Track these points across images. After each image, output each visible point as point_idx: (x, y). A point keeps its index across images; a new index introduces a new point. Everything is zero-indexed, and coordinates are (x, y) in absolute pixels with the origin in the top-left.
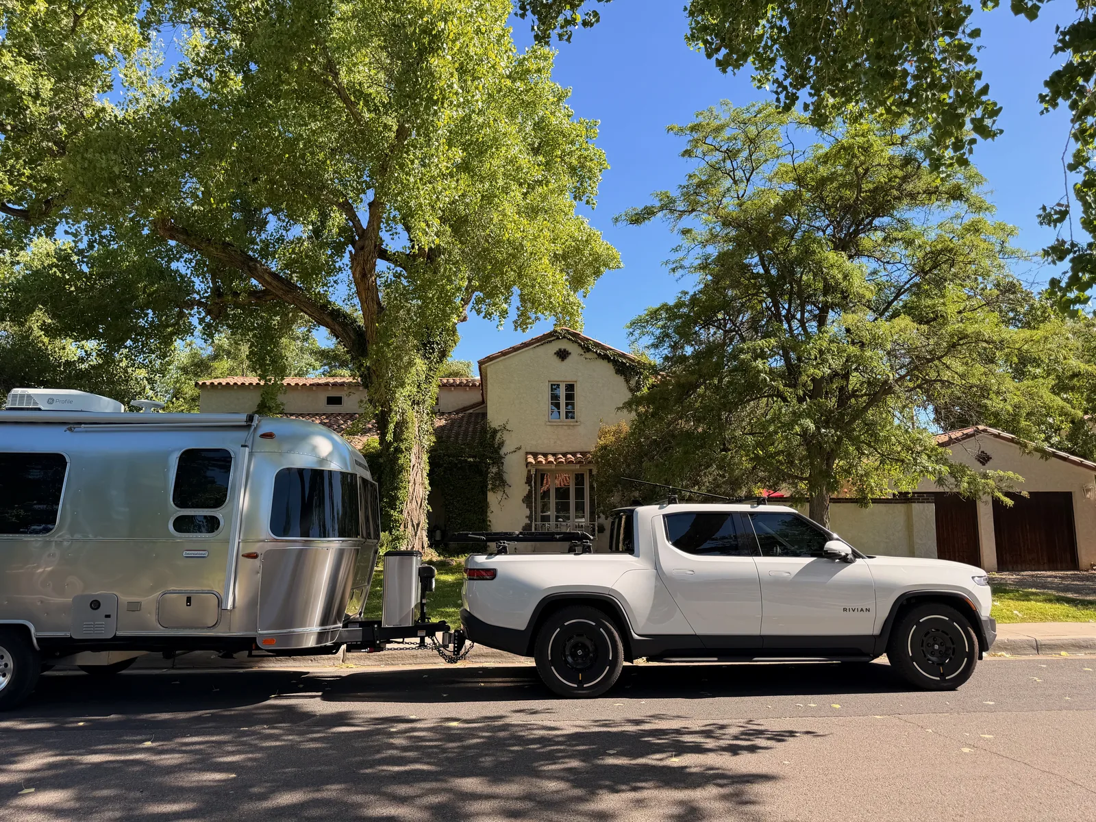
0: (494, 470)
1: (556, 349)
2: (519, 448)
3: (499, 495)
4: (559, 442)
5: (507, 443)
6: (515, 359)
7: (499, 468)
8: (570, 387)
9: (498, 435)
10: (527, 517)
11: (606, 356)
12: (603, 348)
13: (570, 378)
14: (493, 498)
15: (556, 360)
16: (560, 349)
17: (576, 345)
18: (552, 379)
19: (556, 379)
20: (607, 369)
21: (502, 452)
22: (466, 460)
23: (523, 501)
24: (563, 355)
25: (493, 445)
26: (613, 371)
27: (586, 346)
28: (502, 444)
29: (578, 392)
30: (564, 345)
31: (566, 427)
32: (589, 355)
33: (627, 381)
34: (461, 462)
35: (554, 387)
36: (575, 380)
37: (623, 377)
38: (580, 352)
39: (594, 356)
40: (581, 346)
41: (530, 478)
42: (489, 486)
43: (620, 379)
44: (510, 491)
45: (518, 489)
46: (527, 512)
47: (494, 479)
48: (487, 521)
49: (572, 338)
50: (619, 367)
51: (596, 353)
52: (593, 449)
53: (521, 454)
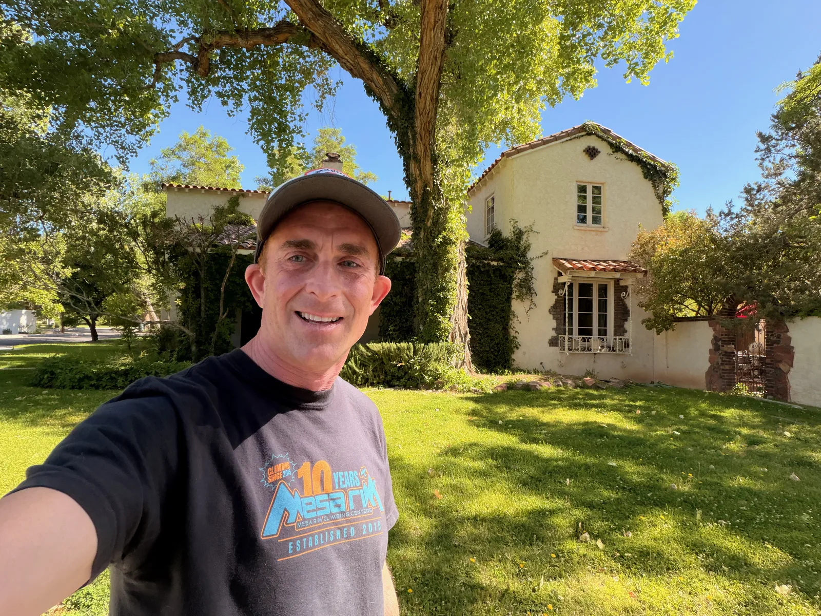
0: (520, 275)
1: (584, 147)
2: (547, 253)
3: (527, 303)
4: (586, 249)
5: (533, 247)
6: (543, 151)
7: (526, 273)
8: (597, 189)
9: (525, 237)
10: (553, 329)
11: (635, 159)
12: (636, 150)
13: (598, 180)
14: (518, 306)
15: (585, 158)
16: (589, 147)
17: (605, 144)
18: (580, 179)
19: (584, 179)
20: (636, 171)
21: (530, 255)
22: (489, 264)
23: (550, 311)
24: (592, 153)
25: (518, 248)
26: (641, 176)
27: (617, 148)
28: (527, 247)
29: (605, 195)
30: (593, 142)
31: (593, 233)
32: (619, 155)
33: (654, 187)
34: (484, 266)
35: (582, 189)
36: (602, 181)
37: (651, 182)
38: (610, 151)
39: (624, 157)
40: (611, 145)
41: (557, 287)
42: (514, 295)
43: (648, 184)
44: (535, 299)
45: (546, 298)
46: (554, 324)
47: (520, 286)
48: (512, 333)
49: (603, 135)
50: (649, 170)
51: (626, 154)
52: (624, 258)
53: (548, 259)
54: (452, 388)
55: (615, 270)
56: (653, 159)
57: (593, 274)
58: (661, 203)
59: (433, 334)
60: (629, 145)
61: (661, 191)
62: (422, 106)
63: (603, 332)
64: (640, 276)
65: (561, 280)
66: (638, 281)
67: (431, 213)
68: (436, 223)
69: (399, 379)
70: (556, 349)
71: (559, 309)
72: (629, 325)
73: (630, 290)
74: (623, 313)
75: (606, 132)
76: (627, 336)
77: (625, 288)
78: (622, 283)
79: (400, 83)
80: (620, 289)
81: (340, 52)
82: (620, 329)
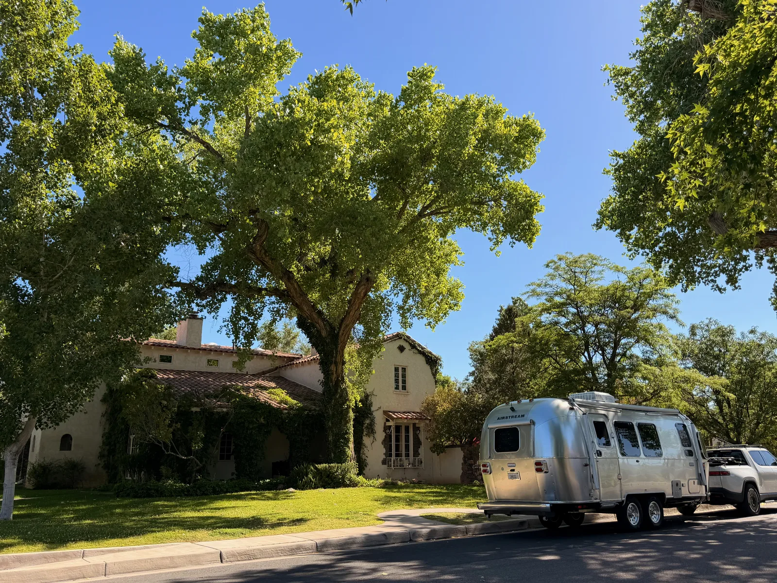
0: (368, 421)
1: (398, 345)
2: (380, 408)
3: (372, 438)
4: (399, 405)
5: (374, 404)
7: (371, 420)
8: (404, 369)
9: (369, 398)
10: (384, 454)
11: (422, 353)
12: (423, 348)
13: (404, 364)
14: (366, 440)
15: (398, 351)
16: (400, 346)
17: (407, 344)
18: (396, 363)
19: (398, 364)
20: (421, 360)
21: (373, 409)
23: (382, 443)
24: (401, 349)
25: (366, 405)
26: (425, 362)
27: (413, 346)
28: (371, 405)
29: (407, 373)
30: (401, 342)
31: (403, 396)
32: (414, 350)
33: (431, 369)
35: (396, 369)
36: (407, 365)
38: (410, 348)
39: (416, 351)
40: (410, 344)
41: (387, 428)
42: (365, 433)
43: (428, 367)
44: (375, 435)
45: (380, 435)
46: (384, 451)
47: (367, 427)
48: (364, 457)
49: (407, 339)
50: (429, 360)
51: (418, 350)
52: (418, 411)
53: (381, 412)
54: (362, 486)
55: (416, 419)
56: (430, 353)
57: (406, 421)
58: (435, 378)
59: (341, 458)
60: (419, 345)
61: (434, 371)
62: (342, 339)
63: (407, 455)
64: (428, 422)
65: (388, 424)
66: (426, 424)
67: (339, 391)
68: (341, 396)
69: (329, 484)
70: (386, 466)
71: (387, 442)
72: (421, 450)
73: (422, 429)
74: (418, 443)
75: (408, 337)
76: (420, 457)
77: (418, 428)
78: (417, 426)
79: (330, 325)
80: (416, 429)
81: (306, 309)
82: (416, 453)
